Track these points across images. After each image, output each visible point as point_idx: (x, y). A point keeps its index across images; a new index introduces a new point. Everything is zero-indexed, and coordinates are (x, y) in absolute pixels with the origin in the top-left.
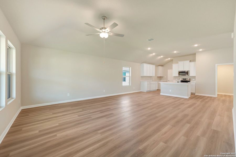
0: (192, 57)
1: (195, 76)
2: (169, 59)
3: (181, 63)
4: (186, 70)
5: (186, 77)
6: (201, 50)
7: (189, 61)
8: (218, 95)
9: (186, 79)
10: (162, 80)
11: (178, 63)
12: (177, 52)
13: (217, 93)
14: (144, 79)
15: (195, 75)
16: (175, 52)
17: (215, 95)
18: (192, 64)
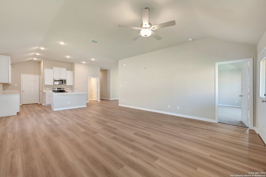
0: (70, 66)
4: (63, 78)
5: (62, 86)
6: (84, 62)
9: (61, 89)
11: (52, 68)
13: (89, 99)
15: (72, 85)
17: (88, 101)
18: (69, 73)
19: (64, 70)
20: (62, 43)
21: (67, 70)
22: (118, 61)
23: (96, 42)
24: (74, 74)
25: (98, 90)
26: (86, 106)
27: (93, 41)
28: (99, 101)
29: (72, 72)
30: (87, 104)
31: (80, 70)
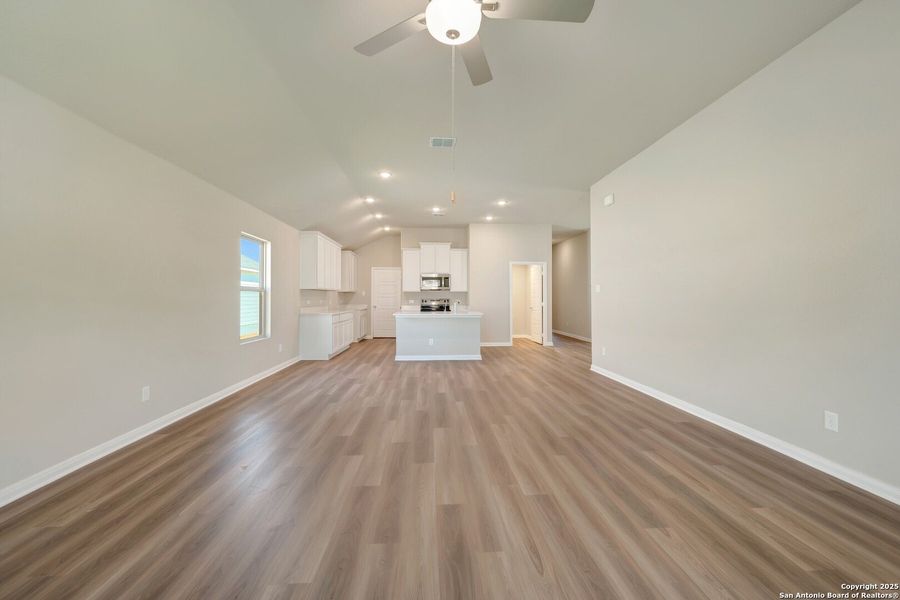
0: (457, 234)
1: (466, 293)
2: (387, 229)
3: (427, 248)
4: (443, 271)
5: (444, 295)
6: (489, 218)
7: (448, 245)
8: (514, 339)
10: (349, 306)
11: (418, 247)
12: (442, 210)
13: (513, 336)
14: (308, 302)
15: (465, 290)
16: (436, 210)
17: (509, 341)
18: (458, 255)
19: (444, 248)
20: (385, 175)
21: (451, 247)
22: (589, 190)
23: (449, 143)
24: (468, 255)
25: (545, 304)
26: (478, 357)
27: (437, 143)
28: (549, 343)
29: (464, 252)
30: (484, 351)
31: (486, 241)
